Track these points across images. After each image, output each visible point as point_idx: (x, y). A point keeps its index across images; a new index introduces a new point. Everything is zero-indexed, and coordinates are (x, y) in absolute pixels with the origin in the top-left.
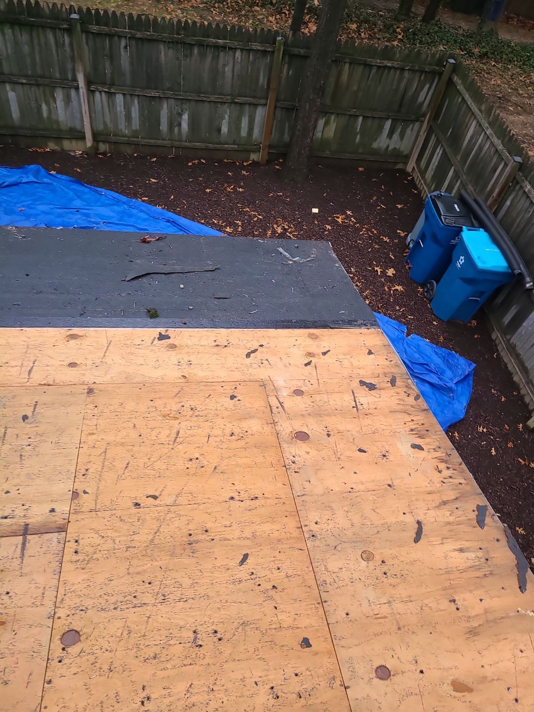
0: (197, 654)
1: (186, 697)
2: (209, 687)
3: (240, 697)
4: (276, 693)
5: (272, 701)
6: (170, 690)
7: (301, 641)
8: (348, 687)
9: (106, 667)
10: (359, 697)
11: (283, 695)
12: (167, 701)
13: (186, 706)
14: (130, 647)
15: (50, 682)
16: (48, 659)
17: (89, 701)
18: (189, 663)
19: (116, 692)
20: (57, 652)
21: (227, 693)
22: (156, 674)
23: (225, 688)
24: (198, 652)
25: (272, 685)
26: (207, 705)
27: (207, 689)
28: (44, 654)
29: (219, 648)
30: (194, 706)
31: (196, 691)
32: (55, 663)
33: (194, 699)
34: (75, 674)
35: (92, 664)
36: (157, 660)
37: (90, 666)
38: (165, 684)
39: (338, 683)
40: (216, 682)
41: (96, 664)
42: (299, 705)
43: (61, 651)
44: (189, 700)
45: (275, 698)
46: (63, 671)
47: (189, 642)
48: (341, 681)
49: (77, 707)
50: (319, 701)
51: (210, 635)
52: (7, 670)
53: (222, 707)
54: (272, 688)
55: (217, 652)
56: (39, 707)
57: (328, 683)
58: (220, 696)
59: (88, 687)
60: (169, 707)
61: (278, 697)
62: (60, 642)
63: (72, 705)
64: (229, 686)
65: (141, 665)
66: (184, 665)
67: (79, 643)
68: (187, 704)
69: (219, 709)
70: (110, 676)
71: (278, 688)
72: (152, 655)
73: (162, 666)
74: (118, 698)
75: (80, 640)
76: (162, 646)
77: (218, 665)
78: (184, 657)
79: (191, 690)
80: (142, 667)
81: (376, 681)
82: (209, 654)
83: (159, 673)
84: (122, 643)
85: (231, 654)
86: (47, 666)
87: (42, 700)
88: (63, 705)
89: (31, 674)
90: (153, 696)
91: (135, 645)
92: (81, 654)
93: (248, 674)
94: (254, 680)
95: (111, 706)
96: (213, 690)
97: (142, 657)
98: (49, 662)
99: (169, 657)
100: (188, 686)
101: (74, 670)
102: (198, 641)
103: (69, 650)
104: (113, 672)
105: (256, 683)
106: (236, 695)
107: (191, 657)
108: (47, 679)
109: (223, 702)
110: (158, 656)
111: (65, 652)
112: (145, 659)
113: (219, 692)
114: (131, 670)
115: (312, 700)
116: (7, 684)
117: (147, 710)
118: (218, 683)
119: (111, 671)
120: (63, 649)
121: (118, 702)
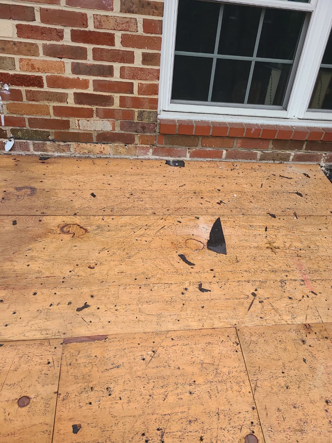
0: (161, 423)
1: (167, 393)
2: (152, 398)
3: (132, 390)
4: (108, 391)
5: (111, 386)
6: (178, 397)
7: (80, 431)
8: (55, 393)
9: (222, 416)
10: (50, 386)
11: (103, 390)
12: (179, 391)
13: (167, 387)
14: (209, 431)
15: (253, 409)
16: (260, 425)
17: (226, 394)
18: (166, 416)
19: (212, 399)
20: (256, 429)
21: (141, 393)
22: (188, 409)
23: (142, 397)
24: (160, 424)
25: (110, 397)
26: (154, 386)
27: (155, 397)
28: (265, 430)
29: (144, 427)
30: (162, 386)
31: (161, 396)
32: (255, 422)
33: (163, 391)
34: (240, 413)
35: (231, 419)
36: (189, 419)
37: (232, 418)
38: (181, 402)
39: (61, 397)
40: (148, 401)
41: (228, 419)
42: (94, 383)
43: (254, 430)
44: (165, 390)
45: (109, 388)
46: (248, 416)
47: (167, 433)
48: (59, 397)
49: (232, 391)
50: (80, 385)
51: (151, 438)
52: (283, 419)
53: (145, 384)
54: (110, 395)
55: (146, 423)
56: (254, 393)
57: (69, 396)
58: (145, 392)
59: (229, 403)
60: (177, 387)
61: (107, 389)
62: (258, 438)
63: (235, 392)
64: (139, 398)
65: (198, 416)
66: (169, 415)
67: (245, 436)
68: (167, 388)
69: (146, 383)
70: (217, 410)
71: (105, 395)
72: (192, 424)
73: (185, 415)
74: (209, 395)
75: (245, 438)
76: (186, 430)
77: (146, 414)
78: (170, 421)
79: (164, 396)
80: (198, 415)
81: (32, 396)
82: (152, 422)
83: (186, 410)
84: (215, 434)
85: (136, 421)
86: (259, 419)
87: (253, 397)
88: (240, 393)
89: (267, 414)
90: (188, 394)
91: (205, 432)
92: (240, 427)
93: (125, 406)
94: (122, 401)
95: (212, 390)
96: (150, 396)
97: (199, 423)
98: (259, 423)
99: (181, 421)
100: (166, 400)
101: (241, 415)
102: (160, 434)
103: (249, 432)
104: (216, 412)
105: (120, 398)
106: (135, 392)
107: (165, 421)
108: (255, 410)
109: (144, 387)
110: (188, 422)
111: (251, 430)
112: (197, 421)
113: (146, 394)
114: (205, 413)
115: (84, 385)
116: (278, 409)
117: (191, 386)
118: (146, 400)
119: (217, 413)
120: (253, 432)
121: (208, 392)
